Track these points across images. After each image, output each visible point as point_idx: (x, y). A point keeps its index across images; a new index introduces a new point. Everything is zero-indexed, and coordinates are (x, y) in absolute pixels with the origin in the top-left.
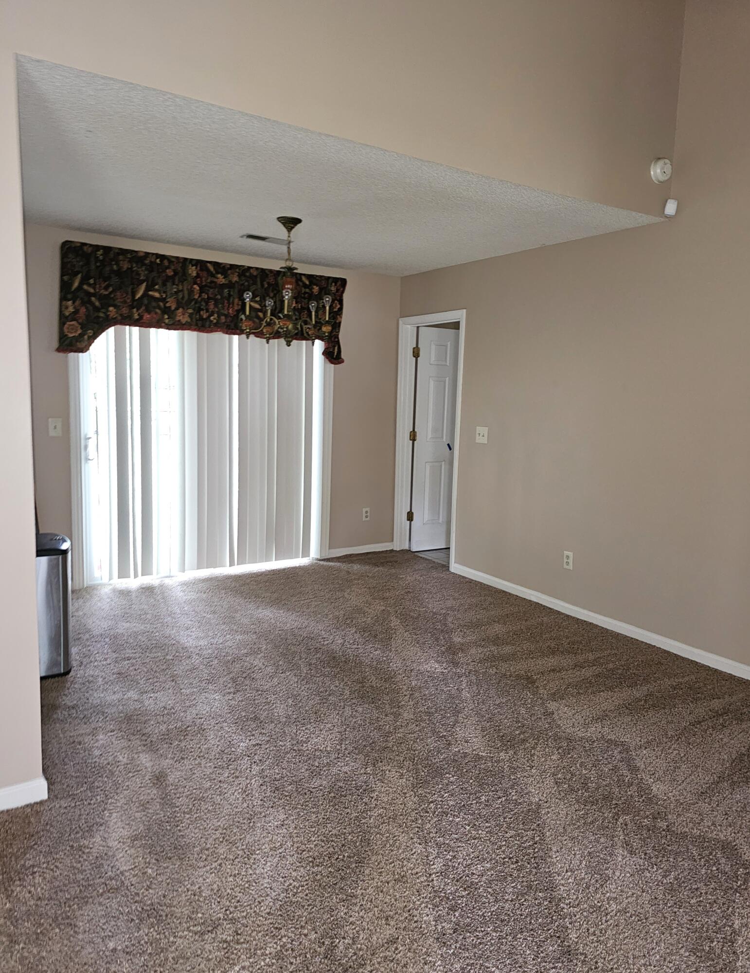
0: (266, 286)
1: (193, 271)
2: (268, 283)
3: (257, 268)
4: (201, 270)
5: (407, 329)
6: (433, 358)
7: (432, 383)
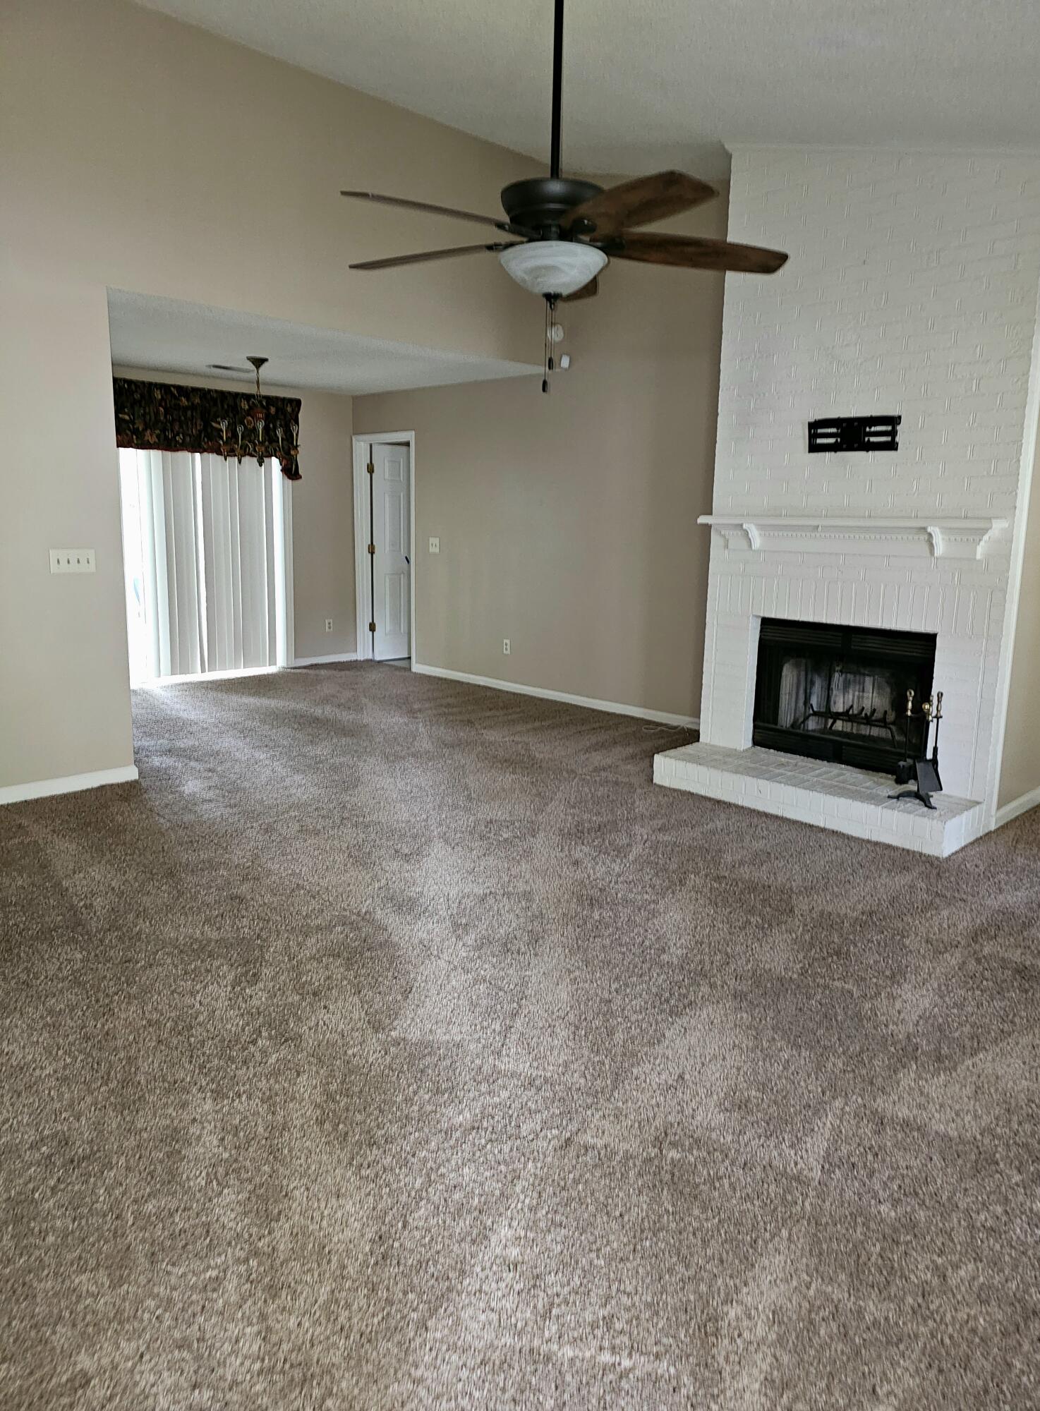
0: (226, 406)
1: (158, 395)
2: (228, 405)
3: (216, 391)
4: (166, 393)
5: (360, 447)
6: (387, 476)
7: (387, 499)
